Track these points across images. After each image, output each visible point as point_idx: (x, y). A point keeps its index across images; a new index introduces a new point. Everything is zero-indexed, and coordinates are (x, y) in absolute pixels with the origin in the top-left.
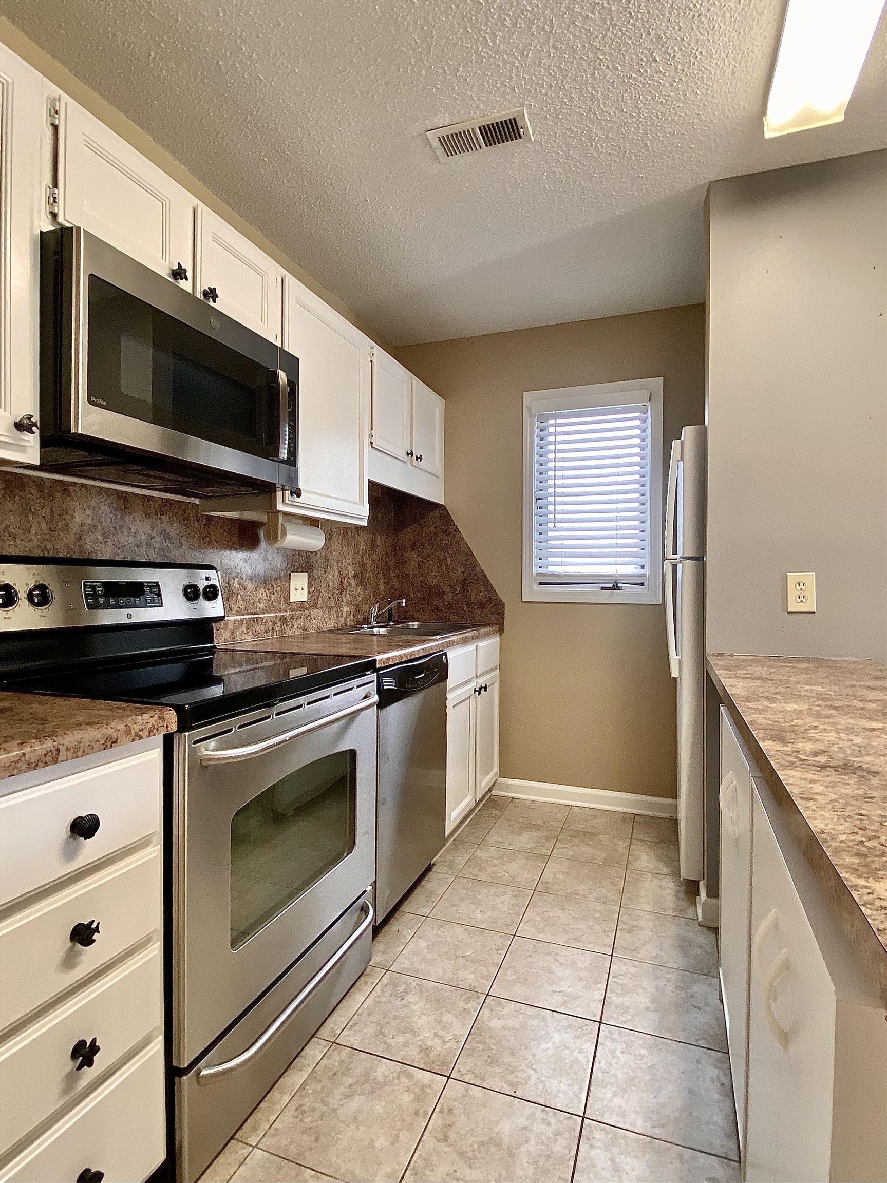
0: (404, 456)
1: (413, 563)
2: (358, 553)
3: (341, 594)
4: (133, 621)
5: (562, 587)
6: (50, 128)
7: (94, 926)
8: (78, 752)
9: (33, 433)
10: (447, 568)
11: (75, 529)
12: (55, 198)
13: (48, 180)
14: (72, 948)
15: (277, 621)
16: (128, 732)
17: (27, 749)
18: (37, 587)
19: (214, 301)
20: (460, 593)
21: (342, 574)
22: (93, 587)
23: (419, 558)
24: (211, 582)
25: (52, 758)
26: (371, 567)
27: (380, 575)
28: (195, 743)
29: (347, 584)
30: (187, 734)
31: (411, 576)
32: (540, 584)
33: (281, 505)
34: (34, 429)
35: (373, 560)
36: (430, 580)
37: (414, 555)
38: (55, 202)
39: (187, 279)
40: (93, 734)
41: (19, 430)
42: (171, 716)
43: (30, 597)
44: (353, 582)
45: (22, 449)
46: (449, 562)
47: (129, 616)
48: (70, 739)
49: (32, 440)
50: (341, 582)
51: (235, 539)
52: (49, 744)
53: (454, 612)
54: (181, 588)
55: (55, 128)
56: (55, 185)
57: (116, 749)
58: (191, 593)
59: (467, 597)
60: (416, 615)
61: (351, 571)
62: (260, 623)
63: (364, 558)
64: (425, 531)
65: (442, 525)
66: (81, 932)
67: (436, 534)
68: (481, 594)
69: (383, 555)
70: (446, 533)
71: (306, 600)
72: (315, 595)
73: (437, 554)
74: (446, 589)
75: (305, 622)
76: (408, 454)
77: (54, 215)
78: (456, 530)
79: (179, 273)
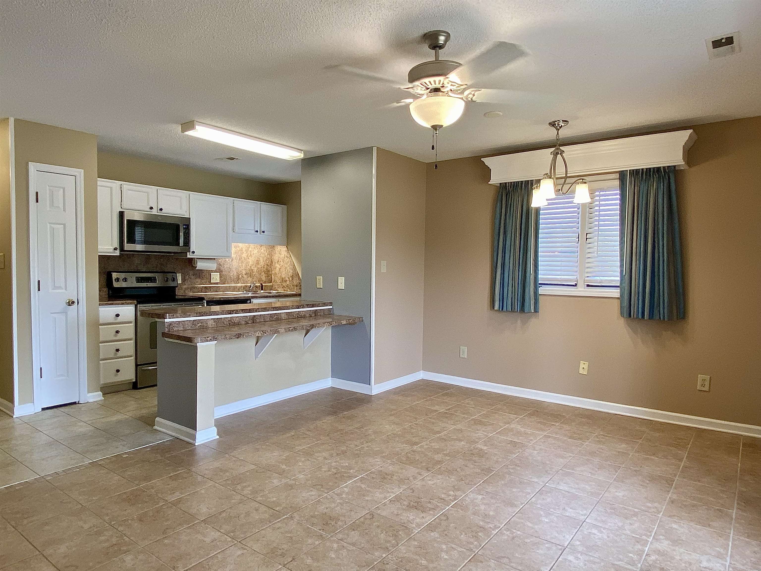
0: (253, 232)
1: (278, 268)
2: (248, 266)
3: (238, 280)
6: (121, 191)
7: (119, 331)
8: (117, 304)
10: (288, 271)
13: (120, 201)
14: (115, 334)
15: (203, 288)
16: (126, 303)
17: (108, 302)
18: (124, 278)
19: (162, 211)
20: (291, 281)
21: (239, 273)
22: (138, 278)
23: (280, 267)
24: (173, 277)
25: (112, 304)
26: (257, 271)
27: (263, 273)
28: (140, 307)
29: (241, 277)
30: (139, 305)
31: (277, 273)
33: (189, 256)
34: (118, 249)
35: (258, 268)
37: (278, 266)
38: (122, 205)
39: (154, 209)
40: (120, 302)
41: (115, 250)
42: (136, 302)
43: (123, 280)
44: (245, 276)
46: (288, 268)
47: (147, 285)
48: (115, 302)
49: (117, 251)
50: (238, 276)
52: (112, 302)
53: (289, 288)
56: (122, 202)
57: (129, 305)
58: (166, 280)
59: (294, 283)
60: (278, 289)
61: (244, 272)
62: (196, 288)
63: (252, 267)
64: (281, 256)
65: (286, 253)
66: (117, 332)
67: (284, 257)
68: (297, 281)
69: (264, 266)
70: (287, 257)
71: (219, 282)
72: (223, 280)
73: (285, 265)
74: (287, 279)
75: (217, 289)
76: (256, 231)
77: (122, 208)
78: (290, 256)
79: (151, 208)
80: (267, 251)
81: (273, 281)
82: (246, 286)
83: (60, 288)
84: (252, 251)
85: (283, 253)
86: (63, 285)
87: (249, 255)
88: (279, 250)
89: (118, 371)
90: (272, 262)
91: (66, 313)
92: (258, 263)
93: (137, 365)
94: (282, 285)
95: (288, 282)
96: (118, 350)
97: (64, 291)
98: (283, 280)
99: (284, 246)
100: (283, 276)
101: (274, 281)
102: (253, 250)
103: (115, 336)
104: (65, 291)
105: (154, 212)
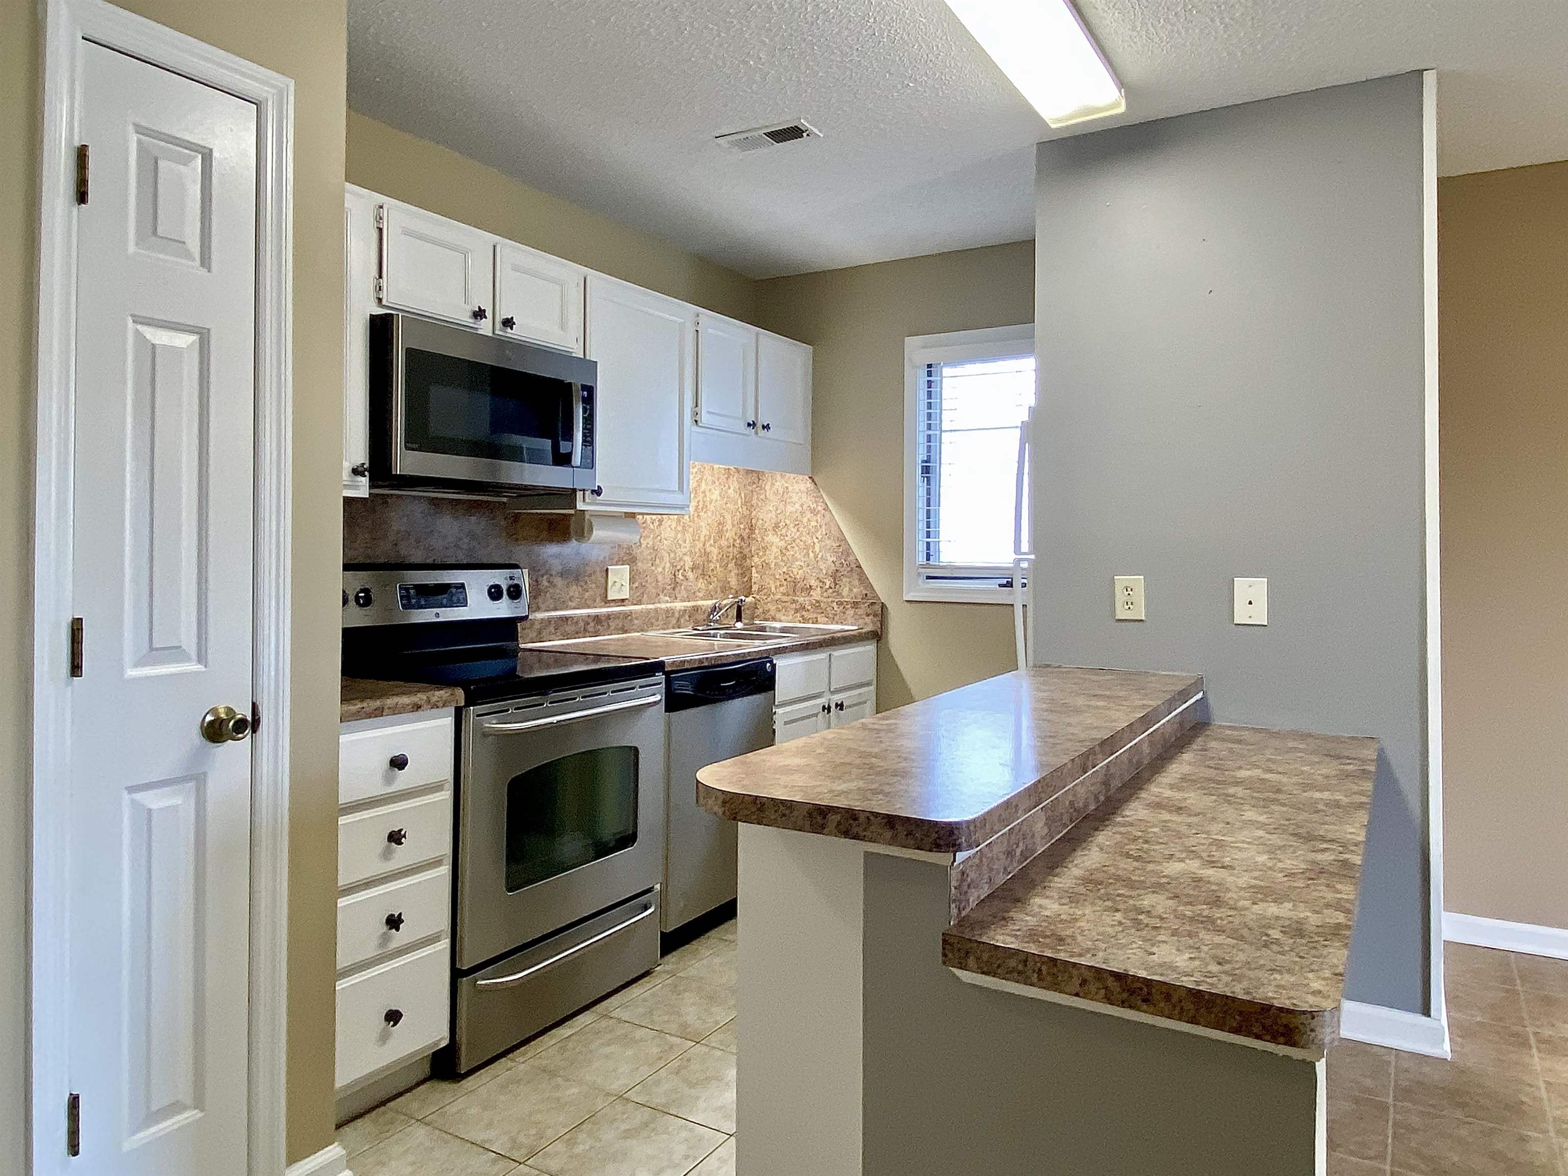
0: (742, 427)
1: (774, 549)
2: (699, 540)
3: (674, 590)
4: (440, 619)
5: (953, 583)
6: (377, 230)
7: (403, 833)
8: (396, 710)
9: (365, 476)
10: (816, 557)
11: (392, 537)
12: (380, 287)
13: (374, 272)
14: (388, 848)
15: (590, 621)
16: (428, 701)
17: (365, 705)
18: (362, 591)
19: (512, 329)
20: (830, 588)
21: (676, 566)
22: (407, 590)
23: (782, 544)
24: (515, 582)
25: (378, 713)
26: (717, 556)
27: (731, 565)
28: (478, 716)
29: (682, 578)
30: (472, 708)
31: (772, 566)
32: (929, 578)
33: (582, 503)
34: (366, 473)
35: (720, 548)
36: (795, 571)
37: (775, 539)
38: (380, 290)
39: (486, 317)
40: (405, 700)
41: (355, 475)
42: (460, 693)
43: (357, 598)
44: (690, 575)
45: (356, 487)
46: (817, 549)
47: (437, 615)
48: (390, 701)
49: (364, 481)
50: (674, 575)
51: (544, 534)
52: (378, 703)
53: (823, 613)
54: (486, 589)
55: (380, 230)
56: (380, 277)
57: (420, 713)
58: (495, 593)
59: (839, 594)
60: (778, 616)
61: (688, 562)
62: (569, 622)
63: (708, 545)
64: (790, 508)
65: (809, 502)
66: (396, 837)
67: (802, 513)
68: (855, 590)
69: (735, 540)
70: (814, 512)
71: (627, 597)
72: (639, 591)
73: (803, 538)
74: (813, 583)
75: (625, 623)
76: (749, 425)
77: (380, 300)
78: (826, 508)
79: (479, 314)
80: (740, 494)
81: (755, 588)
82: (696, 609)
83: (175, 653)
84: (708, 493)
85: (795, 499)
86: (189, 643)
87: (701, 504)
88: (781, 490)
89: (393, 1017)
90: (752, 528)
91: (200, 780)
92: (721, 534)
93: (456, 974)
94: (794, 602)
95: (816, 594)
96: (394, 922)
97: (194, 667)
98: (796, 587)
99: (801, 477)
100: (799, 574)
101: (759, 591)
102: (710, 490)
103: (386, 855)
104: (200, 668)
105: (485, 327)
